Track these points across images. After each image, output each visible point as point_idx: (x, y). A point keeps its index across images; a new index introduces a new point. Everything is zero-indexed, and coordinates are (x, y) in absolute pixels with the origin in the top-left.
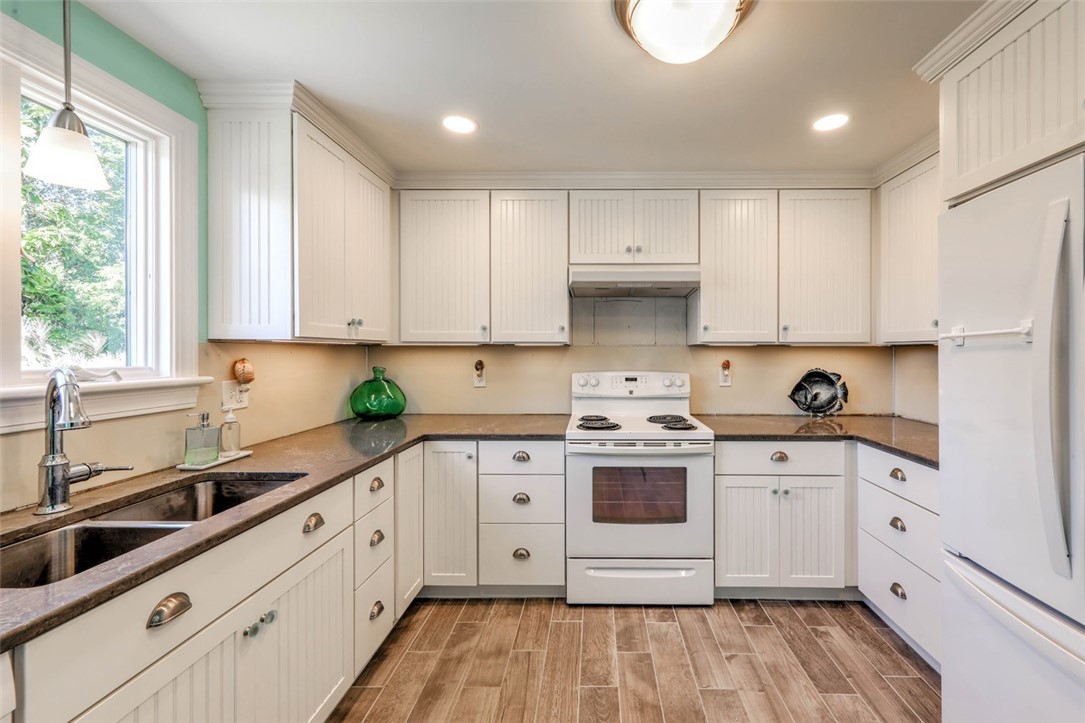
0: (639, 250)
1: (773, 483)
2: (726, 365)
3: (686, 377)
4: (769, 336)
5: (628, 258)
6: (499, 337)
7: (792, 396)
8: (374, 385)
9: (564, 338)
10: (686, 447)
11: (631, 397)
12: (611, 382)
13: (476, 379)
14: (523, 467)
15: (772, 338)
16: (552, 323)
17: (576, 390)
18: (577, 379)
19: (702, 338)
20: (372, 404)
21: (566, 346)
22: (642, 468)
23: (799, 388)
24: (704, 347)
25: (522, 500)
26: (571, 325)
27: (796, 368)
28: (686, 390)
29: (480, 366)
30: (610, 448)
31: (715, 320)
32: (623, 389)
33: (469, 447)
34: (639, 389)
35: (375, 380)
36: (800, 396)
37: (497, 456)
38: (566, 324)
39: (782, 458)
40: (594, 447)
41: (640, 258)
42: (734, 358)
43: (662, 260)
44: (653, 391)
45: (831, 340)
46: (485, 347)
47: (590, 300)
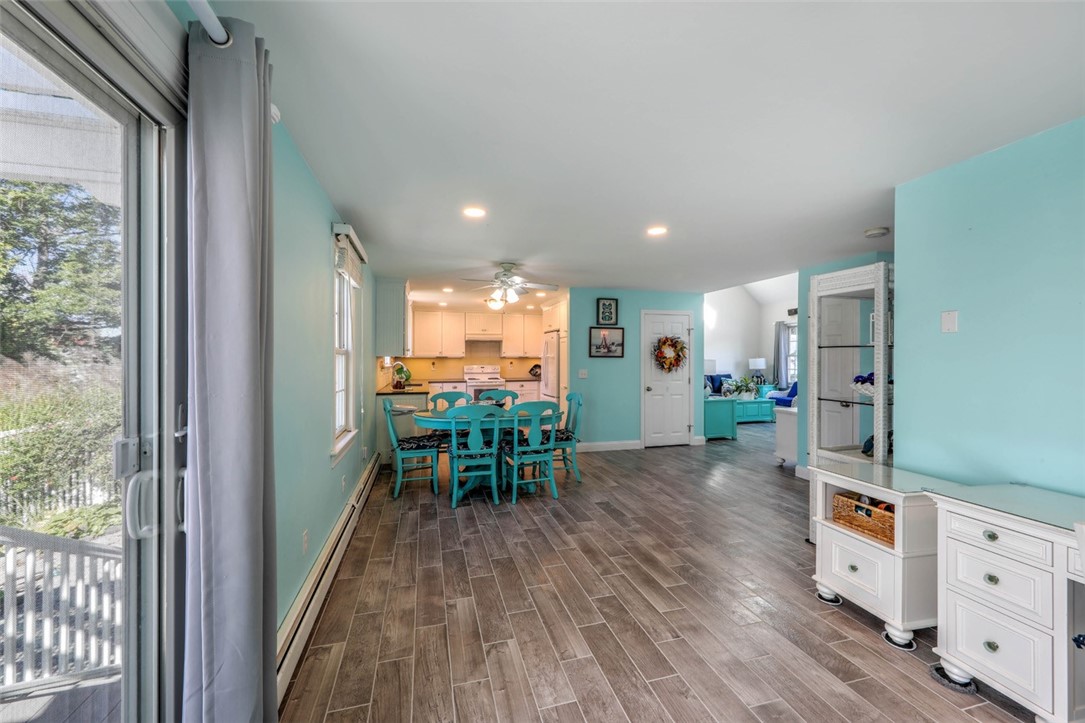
0: (485, 330)
1: (520, 392)
2: (511, 363)
3: (500, 367)
4: (522, 355)
5: (482, 333)
6: (442, 355)
7: (530, 372)
9: (464, 355)
10: (498, 383)
11: (483, 373)
12: (476, 368)
13: (433, 367)
14: (455, 390)
16: (460, 351)
17: (466, 370)
18: (466, 367)
19: (503, 355)
21: (463, 357)
22: (487, 390)
23: (532, 369)
24: (504, 358)
26: (466, 351)
27: (531, 364)
28: (499, 370)
29: (433, 364)
30: (478, 384)
31: (508, 350)
32: (480, 370)
33: (440, 385)
34: (485, 370)
36: (532, 372)
37: (448, 387)
38: (464, 351)
39: (522, 385)
40: (474, 384)
41: (486, 333)
42: (513, 361)
43: (492, 333)
44: (489, 371)
45: (541, 356)
46: (438, 358)
47: (471, 345)
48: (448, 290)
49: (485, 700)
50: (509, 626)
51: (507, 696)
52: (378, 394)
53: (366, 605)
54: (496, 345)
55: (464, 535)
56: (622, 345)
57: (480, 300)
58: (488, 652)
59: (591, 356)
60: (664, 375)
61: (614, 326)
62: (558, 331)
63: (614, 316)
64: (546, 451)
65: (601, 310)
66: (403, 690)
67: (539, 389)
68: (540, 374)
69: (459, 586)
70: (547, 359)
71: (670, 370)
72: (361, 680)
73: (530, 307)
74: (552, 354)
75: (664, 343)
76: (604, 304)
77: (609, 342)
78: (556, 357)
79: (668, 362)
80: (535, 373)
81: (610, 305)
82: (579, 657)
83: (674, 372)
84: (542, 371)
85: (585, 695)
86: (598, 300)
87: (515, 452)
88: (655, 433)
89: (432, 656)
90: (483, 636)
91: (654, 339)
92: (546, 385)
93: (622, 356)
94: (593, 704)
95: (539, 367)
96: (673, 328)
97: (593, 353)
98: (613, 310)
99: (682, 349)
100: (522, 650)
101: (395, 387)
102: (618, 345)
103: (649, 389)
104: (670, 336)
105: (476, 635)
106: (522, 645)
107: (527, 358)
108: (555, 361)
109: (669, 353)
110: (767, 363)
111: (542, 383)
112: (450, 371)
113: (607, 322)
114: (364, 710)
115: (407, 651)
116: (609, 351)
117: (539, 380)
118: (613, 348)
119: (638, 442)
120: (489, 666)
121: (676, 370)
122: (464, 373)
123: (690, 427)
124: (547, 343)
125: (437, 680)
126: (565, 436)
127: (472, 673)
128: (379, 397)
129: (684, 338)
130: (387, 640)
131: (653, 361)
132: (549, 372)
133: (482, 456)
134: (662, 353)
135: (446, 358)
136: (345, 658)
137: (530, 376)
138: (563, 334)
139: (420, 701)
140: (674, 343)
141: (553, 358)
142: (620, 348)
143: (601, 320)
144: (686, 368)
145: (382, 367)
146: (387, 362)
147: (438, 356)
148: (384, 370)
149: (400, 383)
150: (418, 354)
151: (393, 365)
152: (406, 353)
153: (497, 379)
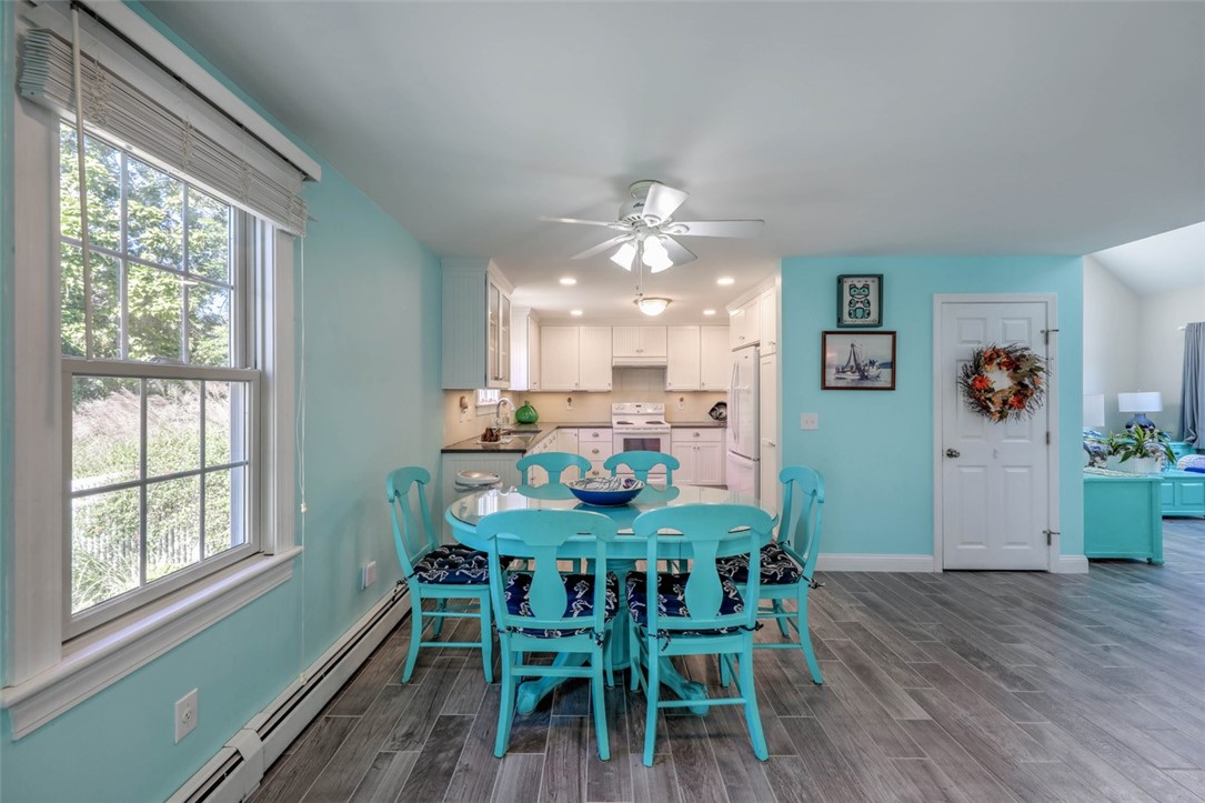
0: (642, 351)
1: (694, 445)
2: (682, 400)
3: (663, 405)
4: (697, 387)
5: (637, 354)
6: (582, 387)
7: (710, 413)
8: (525, 408)
9: (610, 388)
10: (659, 430)
11: (638, 414)
12: (629, 407)
13: (568, 407)
14: (597, 439)
15: (698, 388)
16: (604, 381)
17: (614, 411)
18: (613, 406)
19: (669, 388)
20: (523, 418)
21: (610, 391)
22: (643, 440)
23: (713, 410)
24: (671, 392)
25: (596, 452)
26: (613, 382)
27: (713, 401)
28: (663, 411)
29: (569, 400)
30: (630, 431)
31: (674, 381)
32: (635, 410)
33: (575, 431)
34: (642, 410)
35: (526, 406)
36: (714, 414)
37: (586, 434)
38: (611, 382)
39: (698, 435)
40: (624, 431)
41: (642, 354)
42: (685, 396)
43: (652, 355)
44: (650, 411)
45: (728, 388)
46: (574, 392)
47: (621, 372)
48: (568, 281)
52: (443, 451)
54: (660, 371)
56: (892, 365)
57: (626, 302)
59: (825, 387)
60: (987, 425)
61: (875, 330)
62: (757, 345)
63: (874, 308)
64: (733, 631)
65: (847, 298)
67: (724, 441)
68: (725, 418)
70: (737, 393)
71: (1002, 415)
73: (709, 312)
74: (747, 385)
75: (990, 360)
76: (852, 287)
77: (863, 359)
78: (753, 389)
79: (998, 399)
80: (718, 414)
81: (866, 287)
83: (1011, 420)
84: (728, 412)
86: (840, 280)
87: (652, 629)
88: (964, 543)
91: (967, 351)
92: (736, 436)
93: (892, 388)
95: (724, 405)
96: (1012, 328)
97: (831, 380)
98: (873, 298)
99: (1033, 372)
101: (485, 438)
102: (883, 365)
103: (951, 454)
104: (1001, 345)
107: (705, 392)
108: (752, 398)
109: (1000, 380)
110: (1163, 400)
111: (729, 431)
112: (593, 410)
113: (859, 322)
116: (864, 377)
117: (725, 427)
118: (873, 371)
119: (929, 558)
121: (1018, 416)
122: (610, 414)
123: (1049, 535)
124: (737, 367)
126: (780, 568)
128: (446, 456)
129: (1037, 350)
131: (961, 398)
132: (739, 414)
133: (568, 633)
134: (983, 380)
135: (586, 392)
137: (710, 420)
138: (765, 349)
140: (1014, 361)
141: (748, 392)
142: (886, 373)
143: (846, 317)
144: (1040, 414)
145: (463, 406)
146: (489, 397)
147: (575, 389)
148: (470, 408)
149: (490, 430)
150: (546, 387)
151: (498, 402)
152: (491, 382)
153: (660, 423)
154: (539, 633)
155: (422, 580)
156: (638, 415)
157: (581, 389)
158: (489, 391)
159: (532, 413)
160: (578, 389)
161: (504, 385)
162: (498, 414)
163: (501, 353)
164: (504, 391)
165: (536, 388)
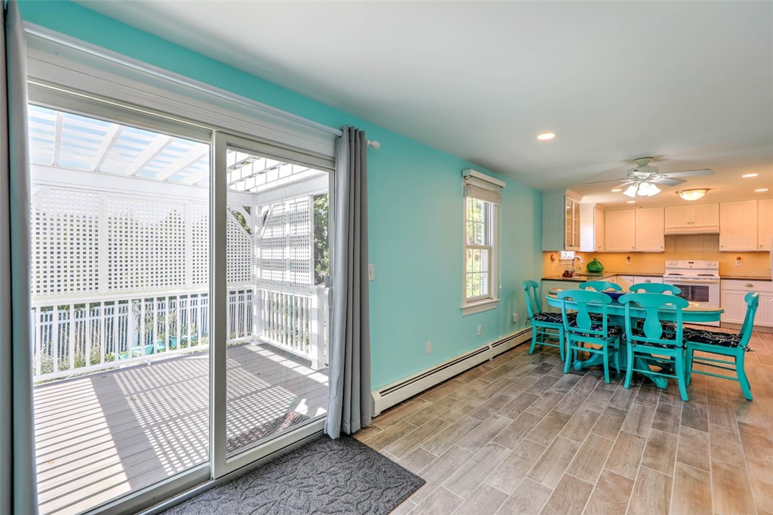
0: (693, 223)
2: (739, 259)
3: (717, 263)
4: (753, 248)
5: (689, 226)
6: (638, 250)
8: (594, 263)
9: (662, 250)
10: (709, 281)
11: (692, 269)
12: (683, 264)
13: (627, 262)
15: (756, 249)
16: (659, 245)
17: (667, 265)
18: (667, 262)
19: (721, 249)
20: (594, 268)
21: (663, 252)
24: (722, 252)
26: (665, 245)
28: (717, 266)
29: (629, 258)
30: (679, 279)
31: (726, 244)
32: (688, 266)
33: (631, 278)
34: (694, 266)
38: (663, 245)
39: (750, 286)
40: (675, 279)
41: (693, 225)
42: (742, 256)
43: (704, 226)
44: (701, 267)
46: (632, 253)
49: (462, 459)
50: (517, 444)
51: (475, 466)
52: (543, 280)
53: (456, 394)
55: (553, 389)
58: (489, 445)
66: (434, 431)
69: (513, 411)
72: (424, 418)
82: (542, 484)
85: (519, 498)
87: (628, 339)
89: (460, 429)
90: (496, 437)
94: (518, 504)
100: (509, 456)
101: (564, 275)
105: (492, 435)
106: (513, 455)
112: (650, 265)
114: (414, 428)
115: (452, 420)
120: (481, 451)
122: (665, 268)
125: (452, 438)
127: (469, 447)
128: (544, 282)
130: (449, 412)
133: (592, 335)
135: (642, 253)
136: (427, 408)
139: (436, 439)
145: (552, 260)
146: (568, 255)
147: (632, 250)
148: (556, 261)
149: (567, 272)
150: (609, 249)
151: (573, 258)
152: (567, 248)
153: (712, 275)
154: (580, 334)
155: (536, 319)
156: (690, 270)
157: (637, 250)
158: (568, 252)
159: (599, 266)
160: (634, 250)
161: (576, 249)
162: (573, 265)
163: (574, 232)
164: (577, 252)
165: (601, 250)
